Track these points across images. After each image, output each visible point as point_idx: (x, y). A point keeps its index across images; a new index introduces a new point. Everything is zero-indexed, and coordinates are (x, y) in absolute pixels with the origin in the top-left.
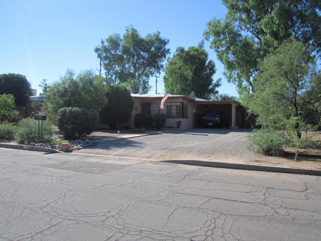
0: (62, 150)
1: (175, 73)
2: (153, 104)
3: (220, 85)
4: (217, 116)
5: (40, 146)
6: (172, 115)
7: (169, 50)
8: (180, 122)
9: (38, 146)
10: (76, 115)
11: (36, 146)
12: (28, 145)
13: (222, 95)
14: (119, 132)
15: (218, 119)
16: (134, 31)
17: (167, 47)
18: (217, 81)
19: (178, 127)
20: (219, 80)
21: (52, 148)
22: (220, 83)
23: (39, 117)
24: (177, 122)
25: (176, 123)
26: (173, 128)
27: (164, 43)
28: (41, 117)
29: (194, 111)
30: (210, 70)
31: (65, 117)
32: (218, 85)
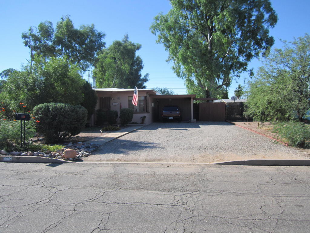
0: (68, 159)
1: (111, 67)
2: (114, 99)
3: (148, 80)
4: (177, 110)
5: (30, 156)
6: (135, 109)
7: (105, 43)
8: (145, 117)
9: (27, 155)
10: (63, 112)
11: (23, 155)
12: (8, 155)
13: (162, 90)
14: (102, 131)
15: (178, 112)
16: (69, 21)
17: (103, 40)
18: (144, 77)
19: (143, 123)
20: (146, 75)
21: (51, 156)
22: (148, 78)
23: (22, 117)
24: (142, 117)
25: (140, 118)
26: (138, 124)
27: (100, 36)
28: (24, 117)
29: (153, 106)
30: (137, 66)
31: (47, 116)
32: (145, 80)
